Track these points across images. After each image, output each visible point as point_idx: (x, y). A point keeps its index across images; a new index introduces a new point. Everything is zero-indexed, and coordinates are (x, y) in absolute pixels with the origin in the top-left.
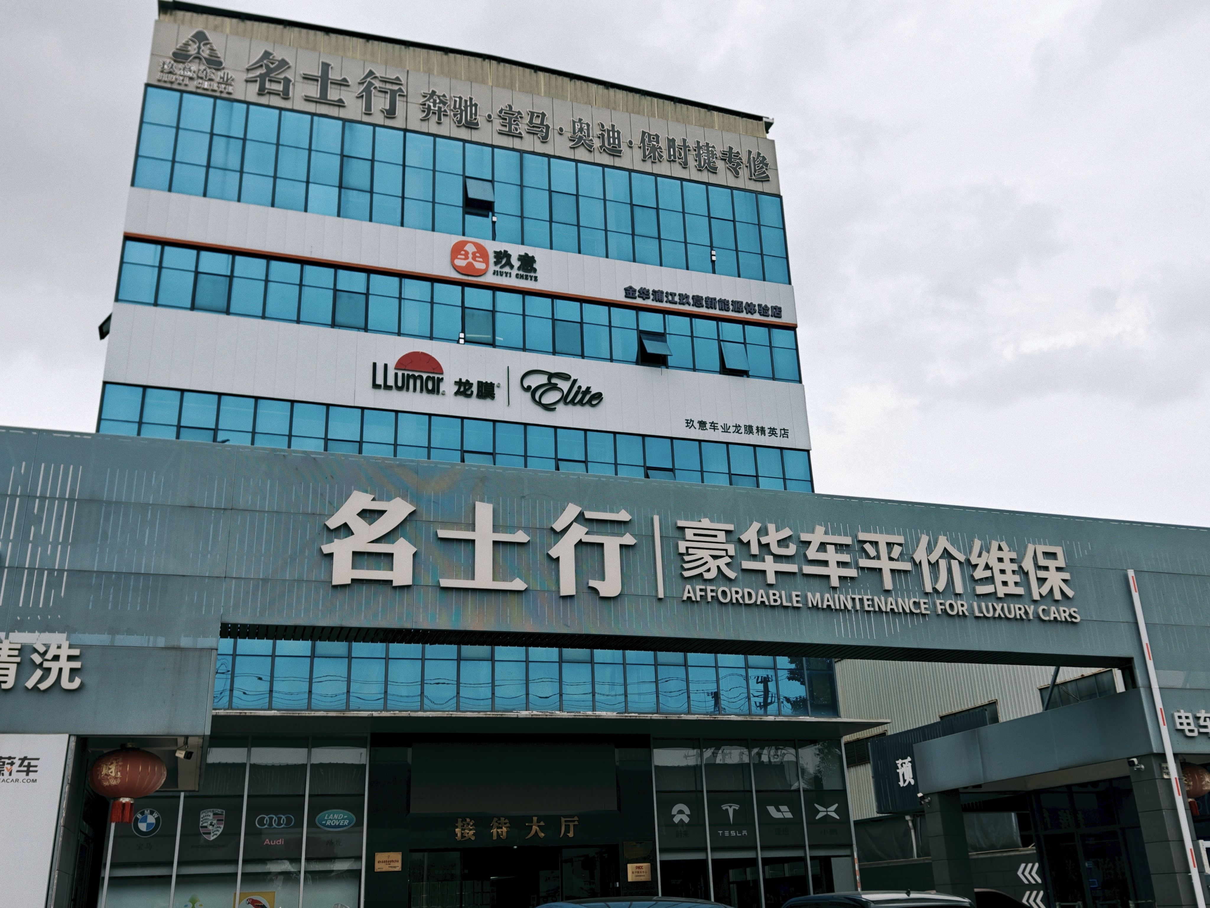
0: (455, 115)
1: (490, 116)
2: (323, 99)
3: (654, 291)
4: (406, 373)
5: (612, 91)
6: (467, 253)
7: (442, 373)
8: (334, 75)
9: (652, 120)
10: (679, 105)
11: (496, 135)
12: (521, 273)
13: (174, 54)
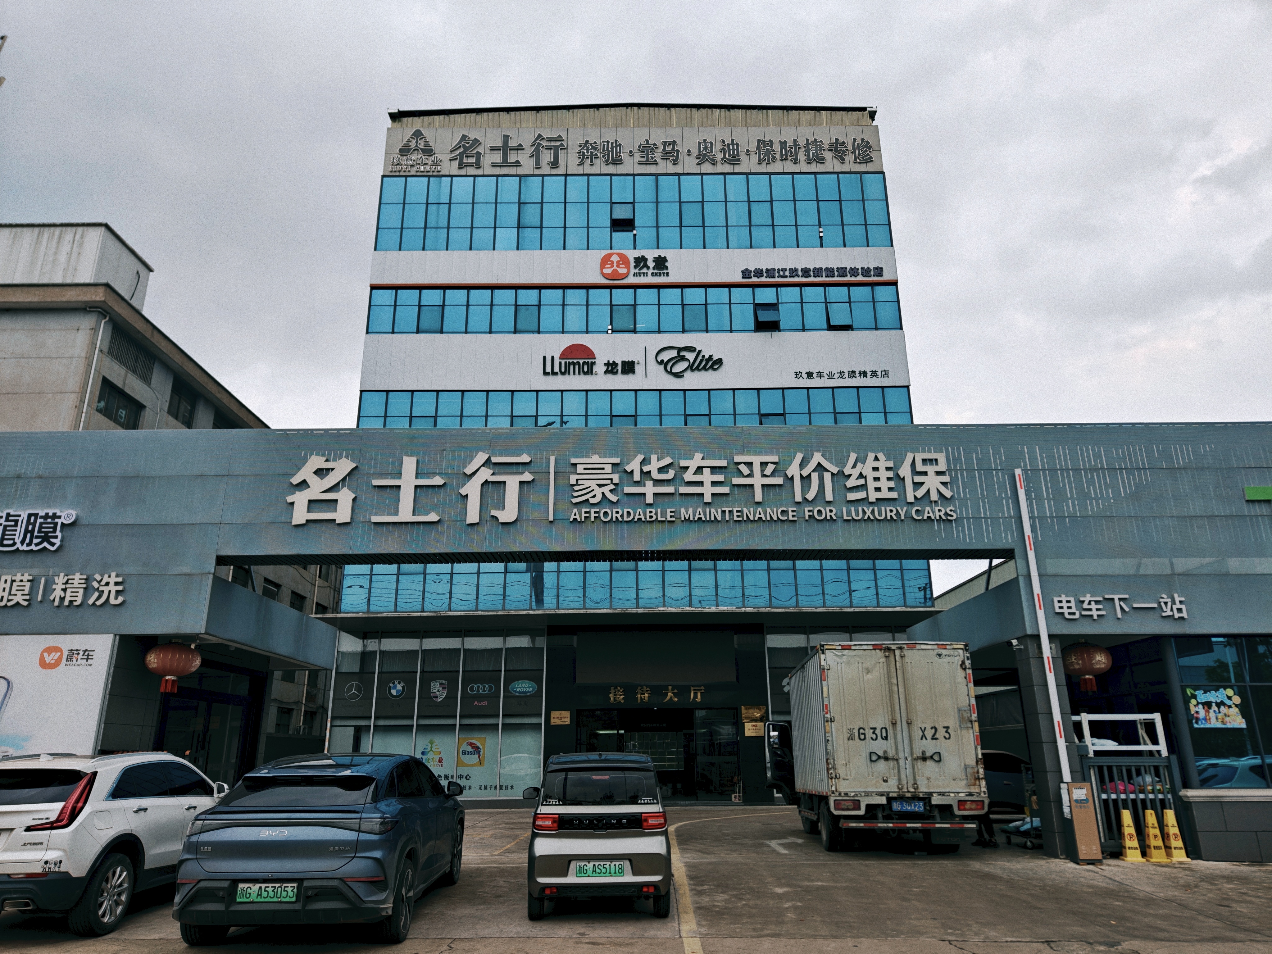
0: (603, 156)
1: (631, 152)
2: (505, 163)
3: (767, 270)
4: (568, 361)
5: (733, 112)
6: (613, 262)
7: (595, 358)
8: (513, 143)
9: (766, 129)
10: (791, 112)
11: (636, 166)
12: (656, 271)
13: (400, 150)
